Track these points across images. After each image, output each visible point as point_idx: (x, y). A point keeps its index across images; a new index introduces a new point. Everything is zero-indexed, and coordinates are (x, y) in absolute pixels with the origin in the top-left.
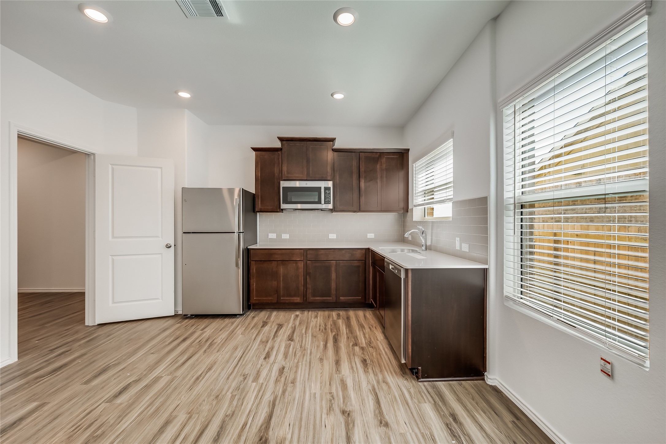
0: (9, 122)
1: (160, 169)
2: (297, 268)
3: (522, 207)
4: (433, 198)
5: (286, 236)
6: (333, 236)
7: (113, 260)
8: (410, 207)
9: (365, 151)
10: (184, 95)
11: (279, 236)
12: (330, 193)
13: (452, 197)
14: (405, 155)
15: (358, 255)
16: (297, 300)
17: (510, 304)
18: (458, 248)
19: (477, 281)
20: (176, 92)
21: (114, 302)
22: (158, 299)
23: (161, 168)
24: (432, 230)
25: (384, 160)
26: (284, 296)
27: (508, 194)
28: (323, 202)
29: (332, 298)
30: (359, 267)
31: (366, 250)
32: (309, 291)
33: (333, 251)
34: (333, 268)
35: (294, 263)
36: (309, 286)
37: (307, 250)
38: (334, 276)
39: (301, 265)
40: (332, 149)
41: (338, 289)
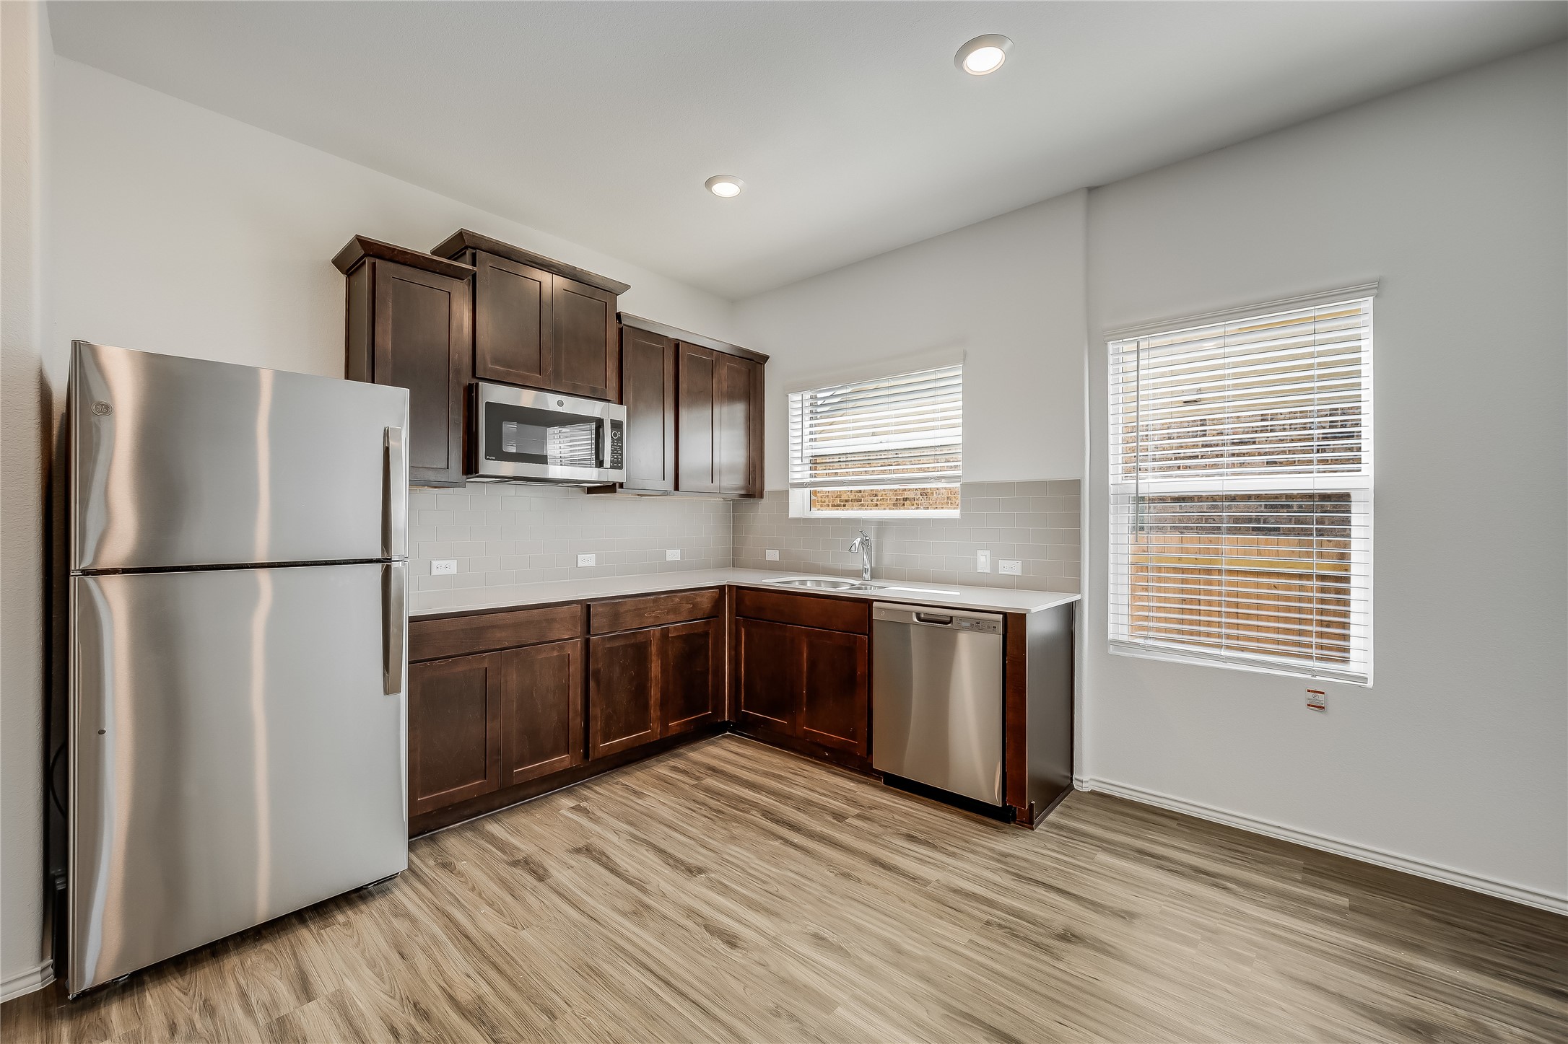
2: (563, 661)
9: (689, 340)
12: (623, 439)
13: (959, 473)
16: (563, 761)
18: (985, 568)
24: (880, 537)
26: (521, 761)
28: (607, 463)
29: (653, 731)
30: (706, 634)
31: (722, 588)
32: (596, 726)
33: (655, 601)
34: (654, 649)
35: (553, 649)
36: (595, 711)
37: (587, 607)
38: (655, 668)
39: (574, 651)
40: (618, 316)
41: (663, 703)
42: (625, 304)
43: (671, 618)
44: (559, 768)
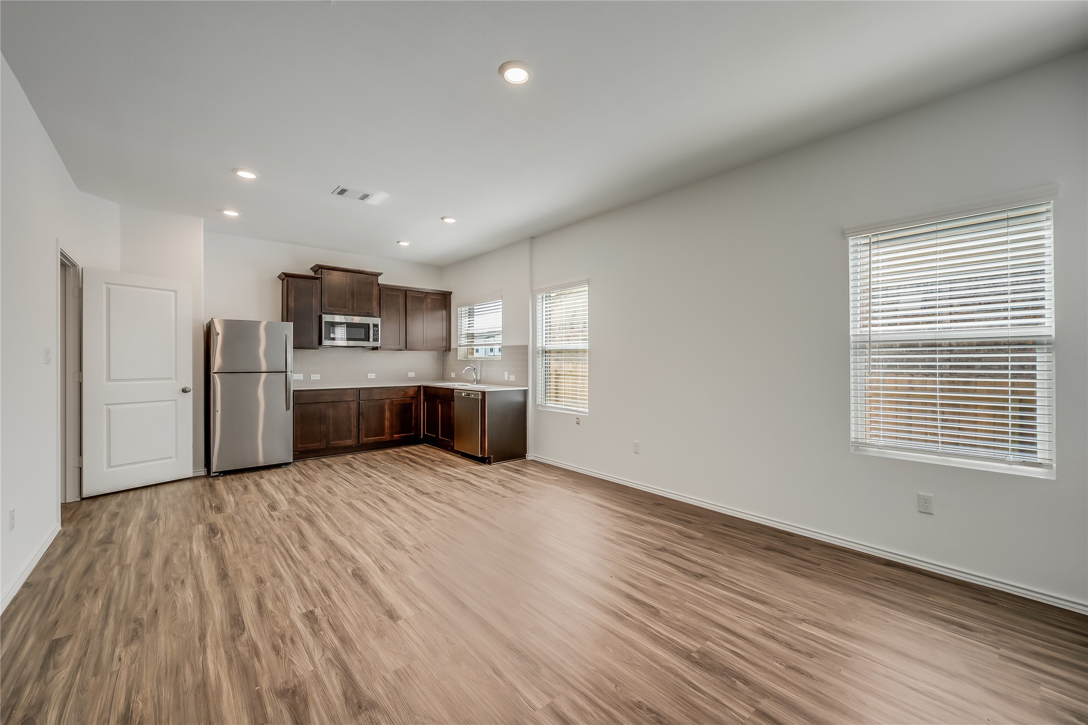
0: (57, 240)
1: (174, 293)
2: (349, 409)
3: (546, 352)
4: (473, 342)
5: (315, 377)
6: (371, 376)
7: (109, 411)
8: (453, 346)
9: (412, 290)
10: (231, 213)
11: (307, 377)
12: (378, 331)
13: (501, 342)
14: (448, 296)
15: (411, 393)
16: (349, 442)
17: (540, 408)
18: (506, 379)
19: (519, 398)
20: (221, 210)
21: (110, 466)
22: (171, 457)
23: (175, 291)
24: (481, 367)
25: (429, 300)
26: (333, 441)
27: (539, 345)
28: (371, 340)
29: (386, 437)
30: (411, 404)
31: (419, 387)
32: (362, 432)
33: (387, 390)
34: (387, 407)
35: (345, 404)
36: (362, 427)
37: (359, 390)
38: (387, 415)
39: (354, 406)
40: (378, 284)
41: (391, 427)
42: (381, 280)
43: (395, 396)
44: (347, 444)
